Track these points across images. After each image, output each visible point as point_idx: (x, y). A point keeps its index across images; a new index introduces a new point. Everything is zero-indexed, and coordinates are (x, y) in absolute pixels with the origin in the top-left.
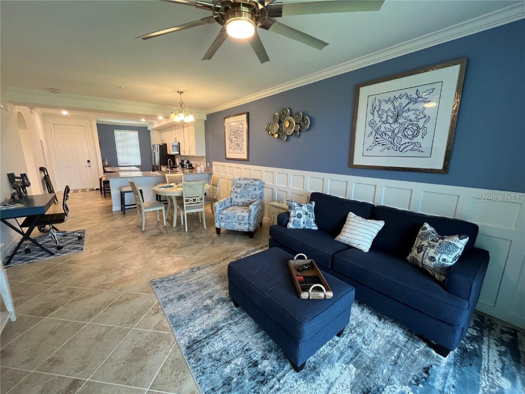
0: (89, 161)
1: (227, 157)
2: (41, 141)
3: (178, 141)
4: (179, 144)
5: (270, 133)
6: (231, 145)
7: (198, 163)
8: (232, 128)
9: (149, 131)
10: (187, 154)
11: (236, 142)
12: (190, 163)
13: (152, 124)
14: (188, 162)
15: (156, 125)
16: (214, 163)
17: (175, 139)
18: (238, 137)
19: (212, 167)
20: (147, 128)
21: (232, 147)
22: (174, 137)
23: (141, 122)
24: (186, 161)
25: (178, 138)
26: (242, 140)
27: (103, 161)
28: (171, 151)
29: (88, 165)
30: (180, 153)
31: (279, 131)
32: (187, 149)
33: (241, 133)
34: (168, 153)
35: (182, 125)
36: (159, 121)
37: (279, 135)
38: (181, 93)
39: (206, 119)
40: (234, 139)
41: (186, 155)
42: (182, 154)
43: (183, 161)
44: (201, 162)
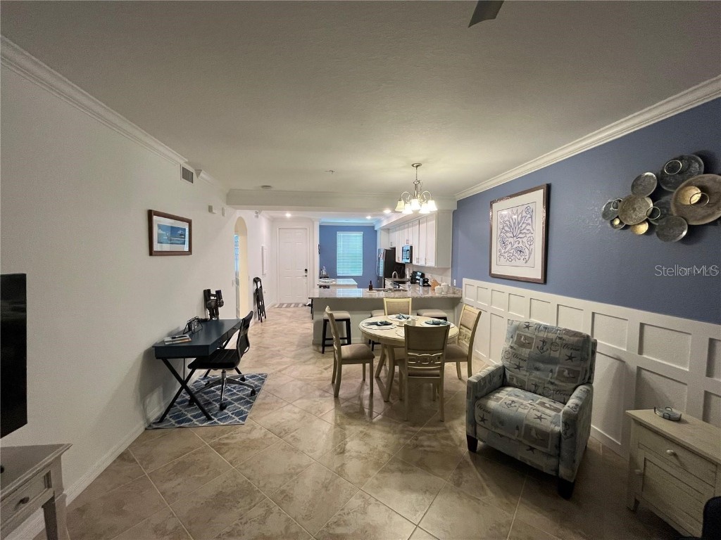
0: (306, 270)
1: (492, 272)
2: (263, 247)
3: (410, 244)
4: (411, 247)
5: (617, 222)
6: (503, 251)
7: (438, 279)
8: (506, 219)
9: (376, 231)
10: (422, 263)
11: (516, 245)
12: (426, 277)
13: (379, 221)
14: (423, 276)
15: (385, 223)
16: (465, 281)
17: (408, 240)
18: (521, 236)
19: (462, 287)
20: (373, 227)
21: (506, 255)
22: (406, 238)
23: (367, 220)
24: (420, 274)
25: (410, 238)
26: (531, 241)
27: (321, 270)
28: (399, 259)
29: (305, 274)
30: (411, 262)
31: (651, 216)
32: (422, 257)
33: (528, 227)
34: (397, 261)
35: (417, 219)
36: (388, 217)
37: (651, 227)
38: (417, 167)
39: (456, 209)
40: (511, 240)
41: (419, 264)
42: (414, 262)
43: (414, 274)
44: (444, 278)
